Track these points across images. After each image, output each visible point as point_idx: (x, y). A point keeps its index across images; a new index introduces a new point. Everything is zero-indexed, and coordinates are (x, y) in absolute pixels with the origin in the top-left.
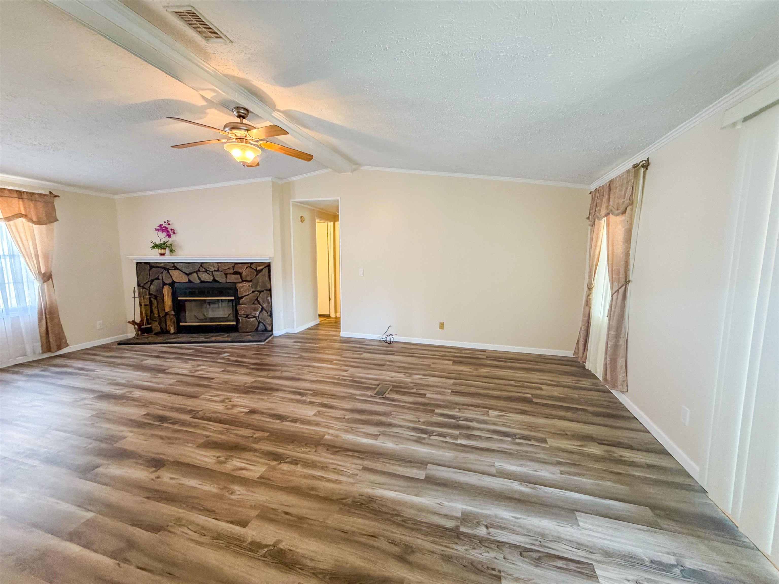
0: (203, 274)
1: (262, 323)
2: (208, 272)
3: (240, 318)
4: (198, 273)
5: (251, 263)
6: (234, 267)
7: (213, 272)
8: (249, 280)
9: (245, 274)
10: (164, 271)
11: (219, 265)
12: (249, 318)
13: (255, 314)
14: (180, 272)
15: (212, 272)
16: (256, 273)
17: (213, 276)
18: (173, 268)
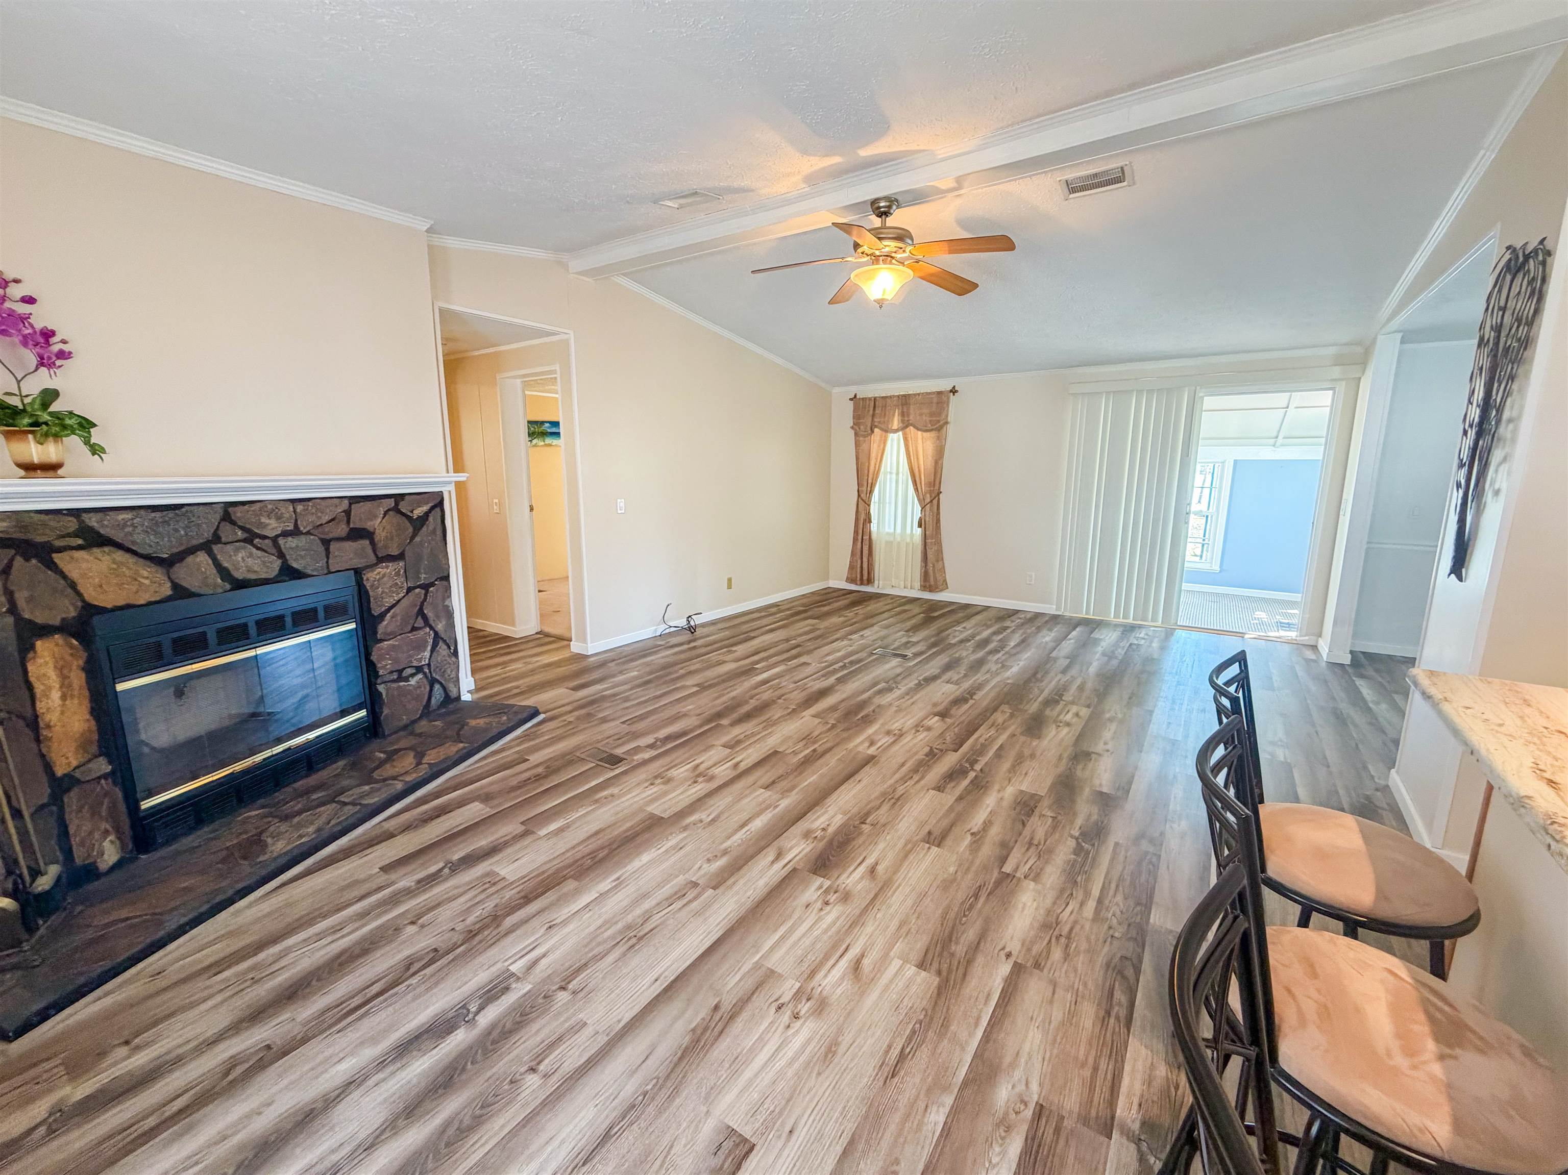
0: (237, 550)
1: (441, 684)
2: (257, 541)
3: (381, 688)
4: (216, 548)
5: (399, 498)
6: (348, 513)
7: (281, 541)
8: (395, 552)
9: (384, 534)
10: (19, 561)
11: (300, 508)
12: (406, 679)
13: (420, 660)
14: (119, 555)
15: (275, 540)
16: (411, 530)
17: (281, 555)
18: (80, 542)
